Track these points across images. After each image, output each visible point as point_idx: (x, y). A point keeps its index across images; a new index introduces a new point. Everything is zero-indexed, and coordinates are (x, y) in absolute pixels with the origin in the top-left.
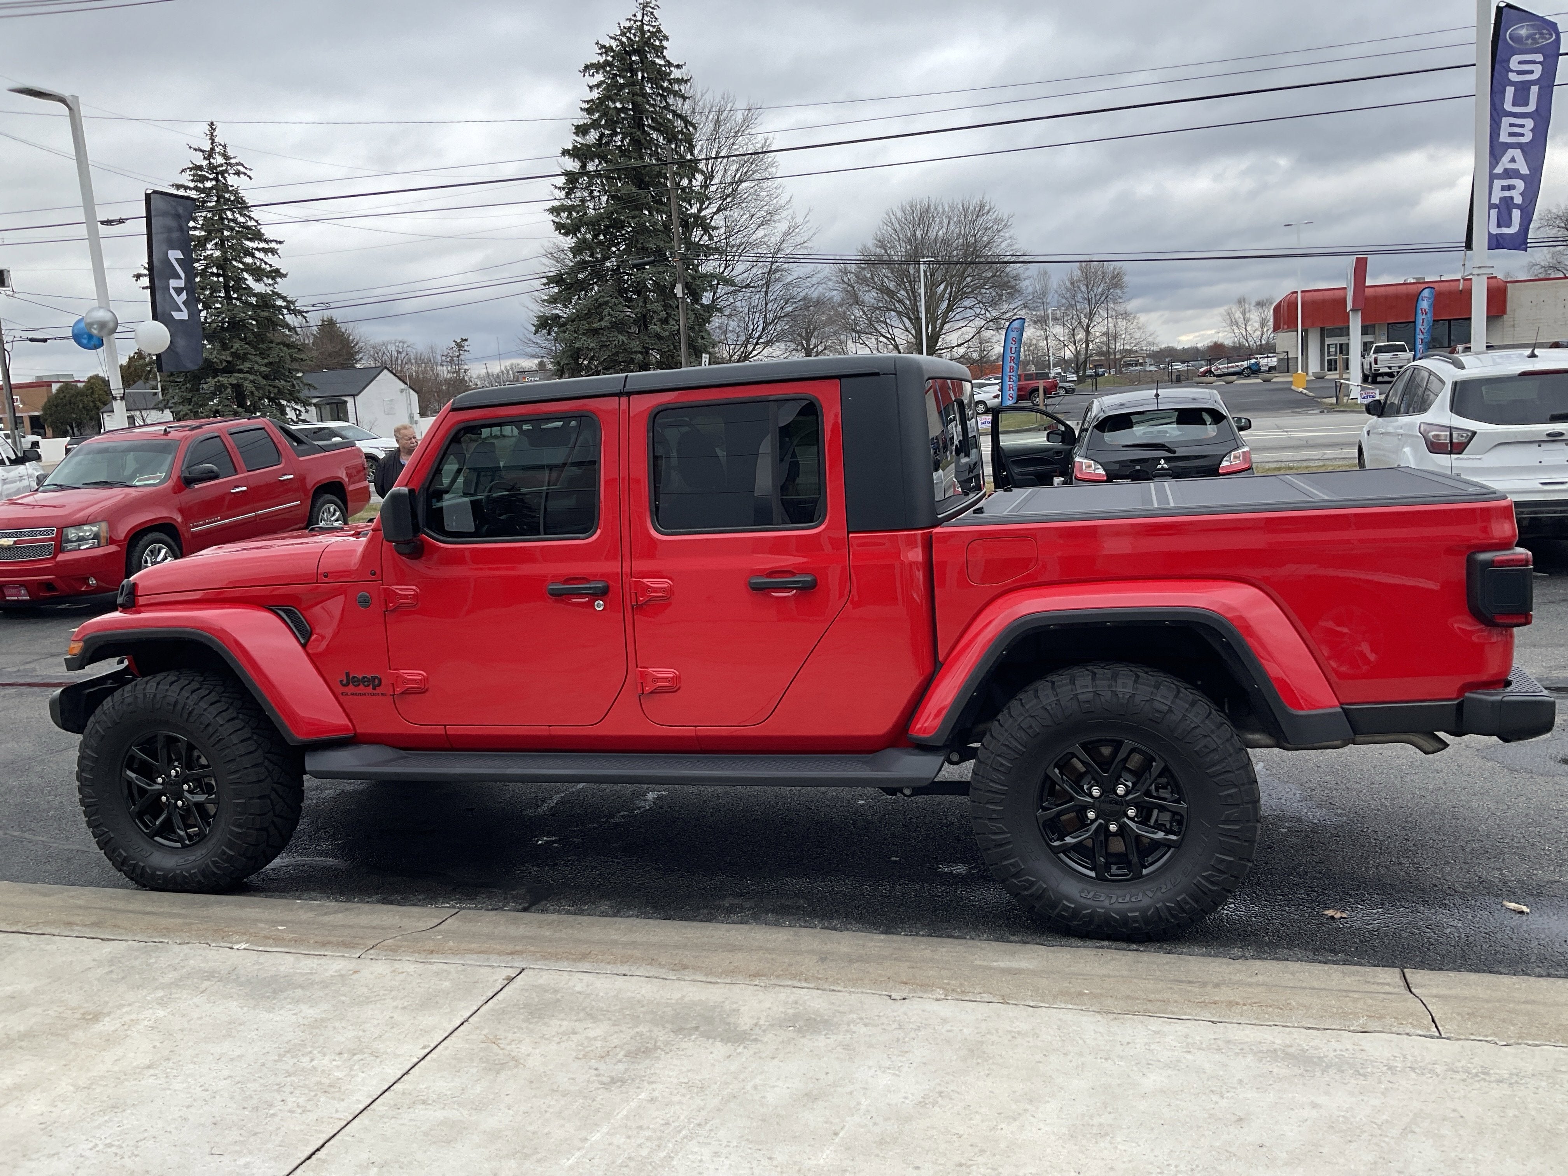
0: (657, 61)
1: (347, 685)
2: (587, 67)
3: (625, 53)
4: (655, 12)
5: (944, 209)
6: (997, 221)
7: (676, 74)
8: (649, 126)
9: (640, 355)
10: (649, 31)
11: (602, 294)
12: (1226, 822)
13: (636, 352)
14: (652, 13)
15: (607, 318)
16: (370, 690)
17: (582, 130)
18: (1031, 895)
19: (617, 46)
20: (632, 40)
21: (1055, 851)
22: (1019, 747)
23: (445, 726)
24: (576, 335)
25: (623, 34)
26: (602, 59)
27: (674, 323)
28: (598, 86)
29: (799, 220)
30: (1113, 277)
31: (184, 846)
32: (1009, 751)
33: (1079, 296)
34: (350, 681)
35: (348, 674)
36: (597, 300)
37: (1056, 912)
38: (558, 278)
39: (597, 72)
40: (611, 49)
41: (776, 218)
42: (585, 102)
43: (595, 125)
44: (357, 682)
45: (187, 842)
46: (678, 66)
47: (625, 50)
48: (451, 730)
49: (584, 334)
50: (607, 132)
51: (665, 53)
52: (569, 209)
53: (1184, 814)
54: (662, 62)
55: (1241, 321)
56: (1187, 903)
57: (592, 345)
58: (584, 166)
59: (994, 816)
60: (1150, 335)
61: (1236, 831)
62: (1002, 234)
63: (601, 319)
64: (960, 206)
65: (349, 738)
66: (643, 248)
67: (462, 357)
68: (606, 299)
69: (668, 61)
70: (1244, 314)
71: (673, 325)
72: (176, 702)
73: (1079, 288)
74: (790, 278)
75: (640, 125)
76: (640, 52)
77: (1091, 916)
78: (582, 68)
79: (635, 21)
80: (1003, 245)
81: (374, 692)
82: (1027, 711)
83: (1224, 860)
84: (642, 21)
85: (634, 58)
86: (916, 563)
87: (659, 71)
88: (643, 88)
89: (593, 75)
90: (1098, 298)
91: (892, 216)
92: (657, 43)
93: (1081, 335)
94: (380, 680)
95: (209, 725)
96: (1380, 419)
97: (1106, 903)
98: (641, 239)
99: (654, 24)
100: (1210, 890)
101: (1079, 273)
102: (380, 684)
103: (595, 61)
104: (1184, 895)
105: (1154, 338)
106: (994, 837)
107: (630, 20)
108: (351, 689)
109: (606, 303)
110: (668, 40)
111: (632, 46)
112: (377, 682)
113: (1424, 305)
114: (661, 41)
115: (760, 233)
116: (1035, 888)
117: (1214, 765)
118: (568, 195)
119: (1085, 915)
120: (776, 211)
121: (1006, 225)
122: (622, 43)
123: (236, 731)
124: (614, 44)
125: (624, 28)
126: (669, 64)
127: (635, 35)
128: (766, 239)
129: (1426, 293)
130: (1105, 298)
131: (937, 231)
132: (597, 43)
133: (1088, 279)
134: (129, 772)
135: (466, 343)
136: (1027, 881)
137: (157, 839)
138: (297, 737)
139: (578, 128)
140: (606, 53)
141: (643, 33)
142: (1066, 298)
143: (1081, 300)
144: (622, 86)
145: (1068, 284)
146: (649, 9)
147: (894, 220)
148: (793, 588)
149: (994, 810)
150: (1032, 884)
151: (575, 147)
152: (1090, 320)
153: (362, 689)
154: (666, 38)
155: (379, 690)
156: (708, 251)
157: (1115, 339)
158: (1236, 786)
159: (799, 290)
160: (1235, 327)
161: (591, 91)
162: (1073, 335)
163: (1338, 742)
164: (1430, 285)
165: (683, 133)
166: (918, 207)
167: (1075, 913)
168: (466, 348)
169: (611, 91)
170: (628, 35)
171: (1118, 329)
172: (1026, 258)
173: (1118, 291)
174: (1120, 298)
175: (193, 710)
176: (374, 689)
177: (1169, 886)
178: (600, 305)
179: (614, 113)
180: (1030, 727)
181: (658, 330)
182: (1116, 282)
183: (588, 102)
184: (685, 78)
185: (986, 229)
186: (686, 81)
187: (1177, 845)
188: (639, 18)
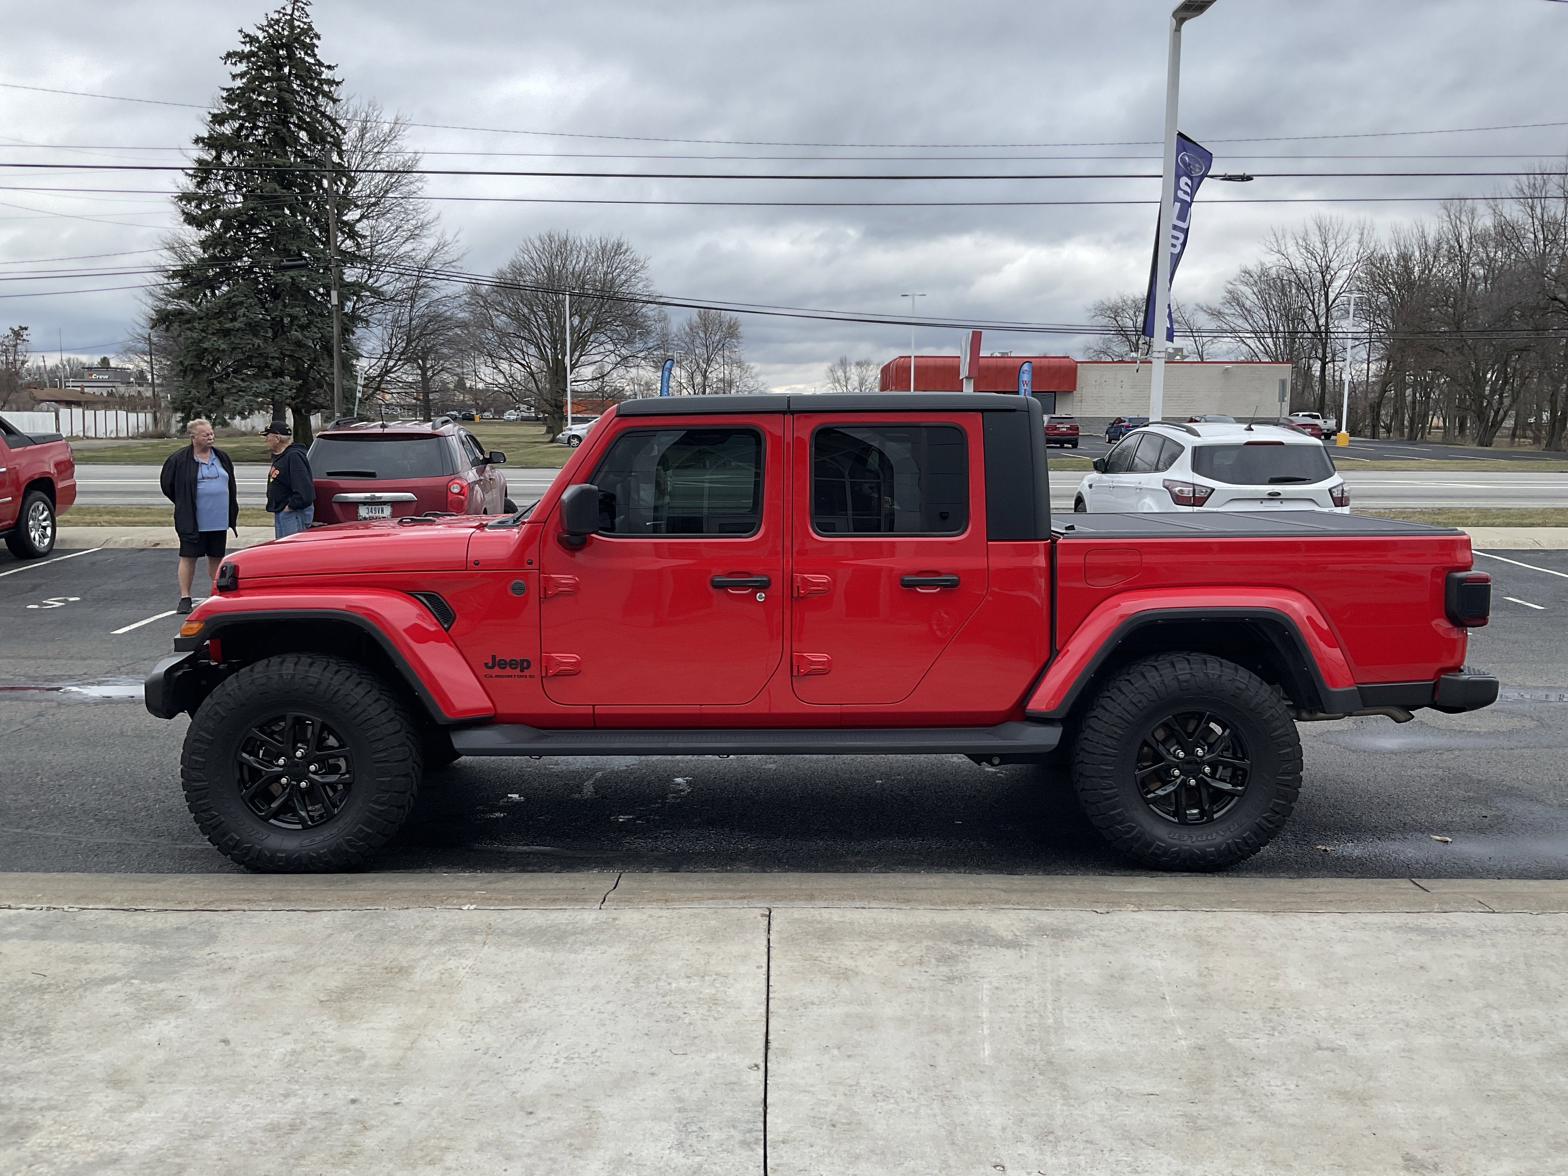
0: (307, 58)
1: (492, 668)
2: (229, 55)
3: (273, 45)
4: (307, 8)
5: (581, 243)
6: (633, 261)
7: (326, 74)
8: (294, 123)
9: (277, 361)
10: (299, 27)
11: (237, 293)
12: (1283, 774)
13: (272, 358)
14: (303, 9)
15: (242, 319)
16: (517, 672)
17: (219, 119)
18: (1133, 838)
19: (265, 38)
20: (279, 33)
21: (1148, 802)
22: (1130, 717)
23: (594, 706)
24: (204, 335)
25: (270, 26)
26: (247, 49)
27: (316, 330)
28: (242, 75)
29: (449, 237)
30: (730, 327)
31: (306, 827)
32: (1121, 721)
33: (698, 341)
34: (497, 663)
35: (494, 657)
36: (230, 299)
37: (1150, 851)
38: (185, 272)
39: (240, 62)
40: (257, 40)
41: (425, 232)
42: (224, 89)
43: (233, 115)
44: (503, 664)
45: (310, 823)
46: (329, 67)
47: (272, 42)
48: (599, 710)
49: (213, 334)
50: (247, 124)
51: (316, 50)
52: (201, 200)
53: (1248, 769)
54: (312, 61)
55: (842, 379)
56: (1251, 839)
57: (224, 346)
58: (218, 157)
59: (1106, 774)
60: (763, 384)
61: (1290, 780)
62: (638, 274)
63: (233, 320)
64: (598, 242)
65: (491, 718)
66: (285, 250)
67: (19, 347)
68: (240, 299)
69: (318, 60)
70: (845, 373)
71: (315, 333)
72: (319, 683)
73: (697, 333)
74: (436, 296)
75: (285, 123)
76: (288, 47)
77: (1178, 853)
78: (224, 55)
79: (284, 15)
80: (640, 286)
81: (522, 674)
82: (1137, 689)
83: (1279, 804)
84: (291, 15)
85: (281, 52)
86: (1039, 568)
87: (309, 70)
88: (289, 83)
89: (235, 64)
90: (715, 345)
91: (529, 243)
92: (308, 40)
93: (698, 379)
94: (529, 663)
95: (356, 704)
96: (1104, 475)
97: (1189, 842)
98: (283, 239)
99: (305, 20)
100: (1268, 828)
101: (698, 320)
102: (528, 668)
103: (239, 50)
104: (1248, 833)
105: (766, 388)
106: (1105, 792)
107: (279, 12)
108: (497, 671)
109: (241, 303)
110: (319, 39)
111: (281, 40)
112: (525, 664)
113: (1026, 377)
114: (312, 39)
115: (408, 247)
116: (1135, 832)
117: (1277, 730)
118: (199, 185)
119: (1173, 853)
120: (422, 227)
121: (642, 267)
122: (270, 36)
123: (383, 711)
124: (261, 35)
125: (272, 19)
126: (320, 64)
127: (283, 29)
128: (413, 254)
129: (1026, 367)
130: (721, 346)
131: (577, 263)
132: (241, 31)
133: (705, 325)
134: (244, 755)
135: (26, 332)
136: (1129, 826)
137: (272, 821)
138: (446, 716)
139: (214, 116)
140: (251, 43)
141: (292, 28)
142: (685, 343)
143: (699, 346)
144: (268, 79)
145: (687, 329)
146: (300, 4)
147: (531, 248)
148: (939, 586)
149: (1107, 770)
150: (1134, 828)
151: (211, 137)
152: (708, 365)
153: (508, 671)
154: (318, 37)
155: (527, 673)
156: (352, 258)
157: (730, 386)
158: (1290, 746)
159: (446, 308)
160: (837, 385)
161: (234, 80)
162: (692, 378)
163: (1341, 715)
164: (1028, 360)
165: (332, 136)
166: (556, 238)
167: (1166, 851)
168: (25, 337)
169: (255, 82)
170: (276, 27)
171: (733, 377)
172: (662, 300)
173: (734, 340)
174: (736, 347)
175: (338, 690)
176: (522, 671)
177: (1236, 826)
178: (235, 305)
179: (258, 106)
180: (1140, 702)
181: (301, 337)
182: (732, 331)
183: (228, 90)
184: (337, 80)
185: (624, 269)
186: (338, 84)
187: (1241, 795)
188: (289, 11)
